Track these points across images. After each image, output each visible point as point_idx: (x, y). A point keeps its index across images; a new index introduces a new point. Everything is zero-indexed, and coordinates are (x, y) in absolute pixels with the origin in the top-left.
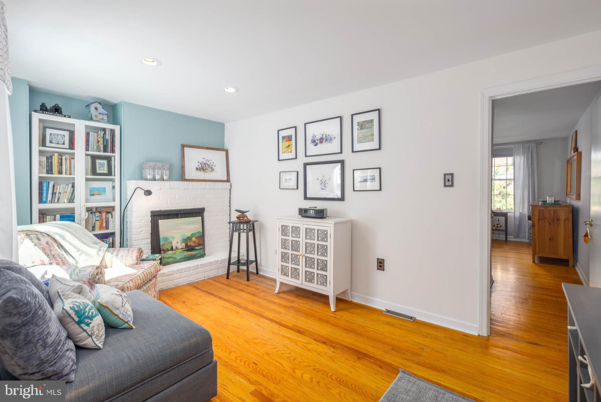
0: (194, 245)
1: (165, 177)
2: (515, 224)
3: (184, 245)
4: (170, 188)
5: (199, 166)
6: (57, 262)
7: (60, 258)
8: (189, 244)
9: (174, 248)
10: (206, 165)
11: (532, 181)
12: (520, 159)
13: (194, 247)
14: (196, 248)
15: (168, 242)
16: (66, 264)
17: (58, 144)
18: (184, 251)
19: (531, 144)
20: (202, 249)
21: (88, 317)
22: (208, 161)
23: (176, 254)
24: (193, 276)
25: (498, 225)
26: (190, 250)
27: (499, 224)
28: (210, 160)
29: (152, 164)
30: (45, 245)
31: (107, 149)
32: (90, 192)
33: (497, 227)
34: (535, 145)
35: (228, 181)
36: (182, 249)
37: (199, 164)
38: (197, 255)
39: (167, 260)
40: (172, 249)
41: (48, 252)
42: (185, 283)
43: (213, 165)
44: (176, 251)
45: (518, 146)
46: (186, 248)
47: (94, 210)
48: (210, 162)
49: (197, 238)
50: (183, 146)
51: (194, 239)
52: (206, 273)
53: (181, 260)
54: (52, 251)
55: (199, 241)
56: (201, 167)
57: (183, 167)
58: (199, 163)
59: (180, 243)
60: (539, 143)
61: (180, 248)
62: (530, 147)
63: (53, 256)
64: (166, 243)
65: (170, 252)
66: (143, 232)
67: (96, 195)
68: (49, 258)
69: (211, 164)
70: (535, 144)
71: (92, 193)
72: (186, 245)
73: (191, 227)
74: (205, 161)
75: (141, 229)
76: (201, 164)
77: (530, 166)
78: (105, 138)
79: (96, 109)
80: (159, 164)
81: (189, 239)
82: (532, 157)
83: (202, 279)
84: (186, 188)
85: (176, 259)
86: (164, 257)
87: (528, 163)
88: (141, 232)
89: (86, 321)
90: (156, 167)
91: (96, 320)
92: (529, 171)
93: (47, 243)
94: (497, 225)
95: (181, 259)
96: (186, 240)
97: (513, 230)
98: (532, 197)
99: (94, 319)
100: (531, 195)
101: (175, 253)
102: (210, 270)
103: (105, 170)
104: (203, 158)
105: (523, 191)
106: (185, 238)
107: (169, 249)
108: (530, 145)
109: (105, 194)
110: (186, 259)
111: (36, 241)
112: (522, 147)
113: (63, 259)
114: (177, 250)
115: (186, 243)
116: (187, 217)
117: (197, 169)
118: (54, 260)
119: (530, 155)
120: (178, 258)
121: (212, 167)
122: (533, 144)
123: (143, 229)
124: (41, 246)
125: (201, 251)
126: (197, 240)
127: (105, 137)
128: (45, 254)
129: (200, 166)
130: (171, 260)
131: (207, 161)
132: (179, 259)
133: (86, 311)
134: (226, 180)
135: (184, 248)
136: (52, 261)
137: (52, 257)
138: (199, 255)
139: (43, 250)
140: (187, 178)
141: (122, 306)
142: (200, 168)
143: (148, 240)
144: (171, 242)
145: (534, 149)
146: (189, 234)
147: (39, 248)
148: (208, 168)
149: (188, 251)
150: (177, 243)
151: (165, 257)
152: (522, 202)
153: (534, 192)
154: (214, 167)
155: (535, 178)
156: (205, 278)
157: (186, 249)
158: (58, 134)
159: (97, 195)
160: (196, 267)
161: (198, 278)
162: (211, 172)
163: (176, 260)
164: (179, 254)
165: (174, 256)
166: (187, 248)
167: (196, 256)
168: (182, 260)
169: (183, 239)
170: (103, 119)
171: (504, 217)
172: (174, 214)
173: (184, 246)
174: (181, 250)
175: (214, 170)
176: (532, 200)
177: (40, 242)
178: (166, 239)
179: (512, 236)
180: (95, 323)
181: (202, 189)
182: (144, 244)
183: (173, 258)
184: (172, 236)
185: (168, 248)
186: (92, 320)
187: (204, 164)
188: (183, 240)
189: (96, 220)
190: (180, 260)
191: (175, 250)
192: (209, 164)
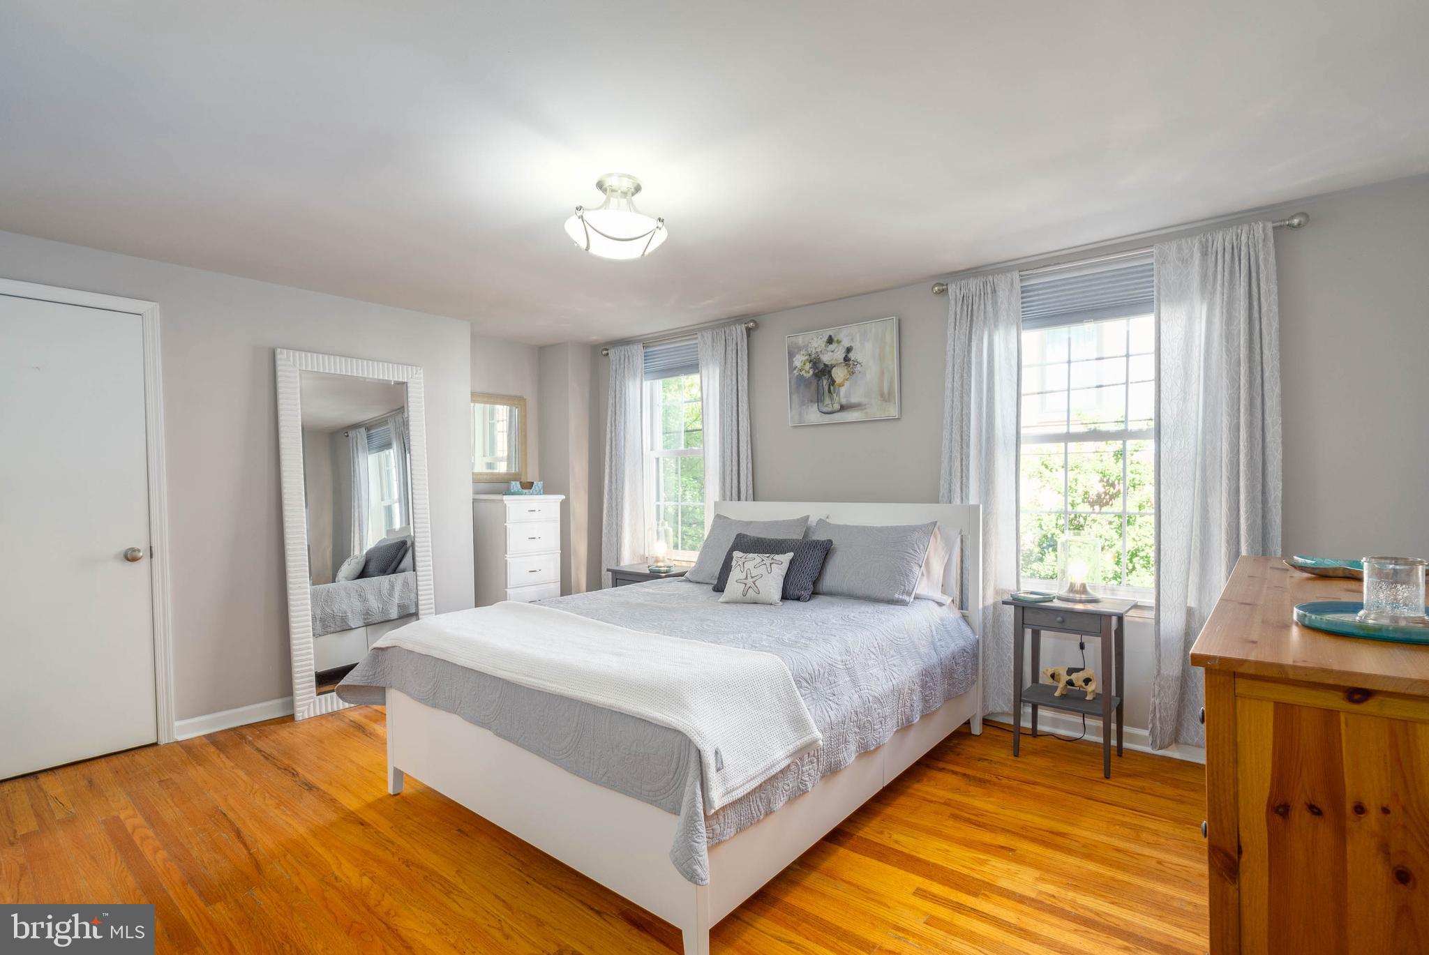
2: (1159, 672)
11: (1251, 436)
12: (1190, 319)
19: (1246, 228)
25: (1074, 676)
27: (1078, 670)
33: (1070, 683)
34: (1270, 233)
45: (1180, 249)
60: (1292, 217)
62: (1243, 248)
70: (1270, 225)
77: (1243, 353)
82: (1255, 304)
87: (1229, 336)
92: (1234, 382)
94: (1071, 671)
97: (1151, 708)
98: (1251, 528)
100: (1247, 519)
105: (1205, 493)
108: (1244, 238)
112: (1197, 256)
119: (1242, 290)
122: (1259, 228)
145: (1266, 260)
152: (1196, 553)
153: (1265, 502)
155: (1268, 420)
171: (1100, 638)
176: (1251, 547)
179: (1145, 728)
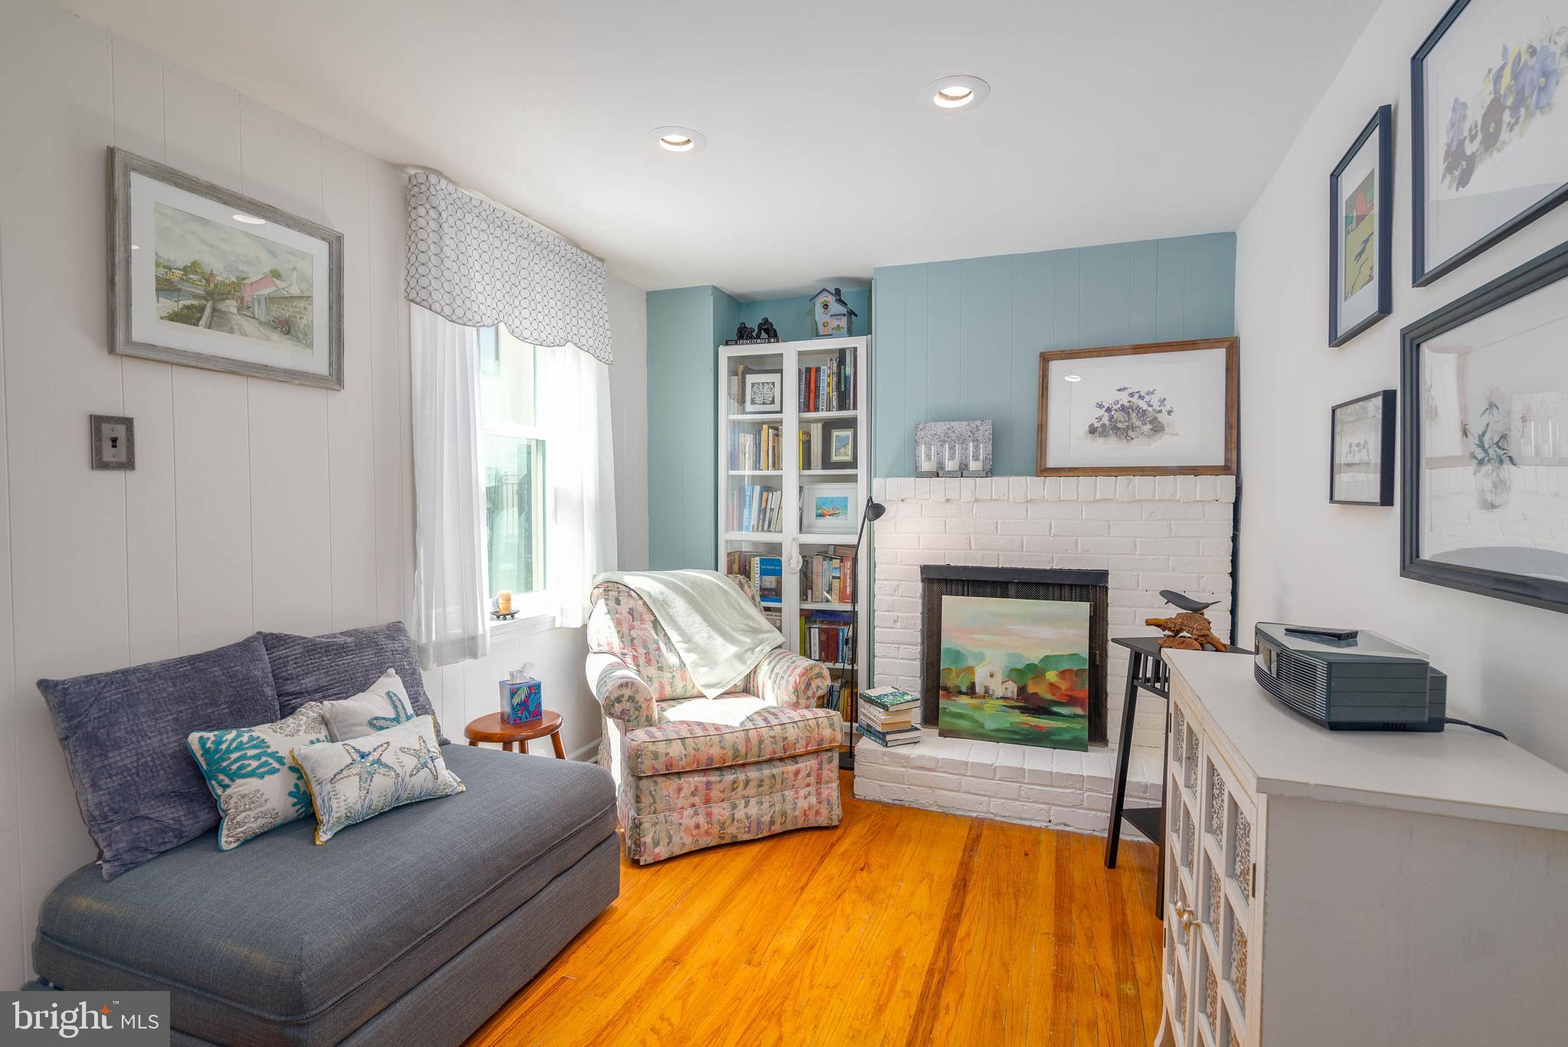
0: (1049, 696)
1: (974, 466)
3: (1012, 688)
4: (976, 500)
5: (1100, 418)
6: (635, 654)
7: (645, 647)
8: (1031, 689)
9: (979, 689)
10: (1129, 414)
13: (1051, 706)
14: (1056, 709)
15: (962, 665)
16: (654, 662)
17: (764, 403)
18: (1013, 707)
20: (1079, 720)
21: (225, 771)
22: (1141, 397)
23: (983, 709)
24: (1003, 801)
26: (1033, 709)
28: (1149, 393)
29: (940, 428)
30: (625, 614)
31: (848, 401)
32: (817, 509)
35: (1232, 467)
36: (1003, 698)
37: (1102, 412)
38: (1060, 735)
39: (953, 720)
40: (971, 691)
41: (625, 630)
42: (974, 815)
43: (1160, 411)
44: (983, 700)
46: (1018, 700)
47: (831, 552)
48: (1147, 398)
49: (1063, 674)
50: (1045, 358)
51: (1051, 676)
52: (1054, 808)
53: (998, 734)
54: (634, 629)
55: (1071, 689)
56: (1107, 423)
57: (1042, 428)
58: (1100, 406)
59: (999, 678)
61: (999, 693)
63: (632, 639)
64: (953, 668)
65: (965, 700)
66: (898, 625)
67: (828, 517)
68: (623, 642)
69: (1150, 409)
71: (820, 512)
72: (1022, 690)
73: (1046, 633)
74: (1124, 399)
75: (896, 614)
76: (1109, 410)
78: (843, 375)
79: (826, 306)
80: (961, 427)
81: (1035, 671)
83: (1038, 825)
84: (1031, 500)
85: (982, 726)
86: (944, 708)
88: (895, 621)
89: (221, 777)
90: (953, 437)
91: (242, 785)
93: (631, 612)
95: (997, 730)
96: (1024, 674)
99: (239, 781)
101: (978, 708)
102: (1073, 806)
103: (848, 455)
104: (1119, 390)
106: (1020, 666)
107: (964, 689)
109: (846, 514)
110: (1017, 737)
111: (612, 604)
113: (652, 652)
114: (988, 700)
115: (1021, 685)
116: (1037, 598)
117: (1092, 430)
118: (630, 649)
120: (990, 725)
121: (1156, 419)
123: (900, 615)
124: (617, 616)
125: (1079, 726)
126: (1063, 682)
127: (842, 371)
128: (619, 632)
129: (1106, 420)
130: (964, 724)
131: (1135, 399)
132: (993, 731)
133: (229, 758)
134: (1223, 464)
135: (1013, 699)
136: (626, 651)
137: (627, 640)
138: (1067, 737)
139: (618, 624)
140: (1051, 463)
141: (332, 779)
142: (1104, 425)
143: (914, 648)
144: (970, 670)
146: (1035, 656)
147: (613, 619)
148: (1138, 423)
149: (1024, 710)
150: (992, 676)
151: (948, 710)
154: (1163, 418)
156: (1052, 827)
157: (1020, 704)
158: (763, 383)
159: (830, 515)
160: (1017, 775)
161: (1024, 816)
162: (1149, 437)
163: (981, 730)
164: (993, 715)
165: (977, 715)
166: (1025, 699)
167: (1052, 737)
168: (1002, 735)
169: (1012, 667)
170: (838, 326)
172: (994, 583)
173: (1013, 692)
174: (1001, 702)
175: (1166, 429)
177: (618, 607)
178: (957, 655)
180: (236, 790)
181: (1095, 501)
182: (902, 659)
183: (974, 721)
184: (977, 650)
185: (959, 687)
186: (233, 781)
187: (1123, 408)
188: (1012, 670)
189: (834, 577)
190: (994, 734)
191: (979, 697)
192: (1145, 406)
